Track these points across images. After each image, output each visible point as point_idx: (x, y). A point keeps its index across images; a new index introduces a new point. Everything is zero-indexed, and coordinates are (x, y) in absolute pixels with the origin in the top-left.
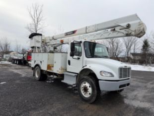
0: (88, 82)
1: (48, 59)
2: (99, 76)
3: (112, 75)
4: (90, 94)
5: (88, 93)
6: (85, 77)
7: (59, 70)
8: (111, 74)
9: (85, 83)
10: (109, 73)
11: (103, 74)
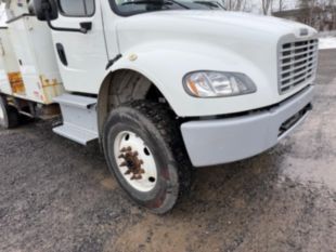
0: (138, 135)
1: (4, 53)
2: (181, 105)
3: (247, 87)
4: (152, 179)
5: (145, 177)
6: (122, 111)
7: (37, 90)
8: (240, 78)
9: (127, 138)
10: (229, 75)
11: (200, 89)
